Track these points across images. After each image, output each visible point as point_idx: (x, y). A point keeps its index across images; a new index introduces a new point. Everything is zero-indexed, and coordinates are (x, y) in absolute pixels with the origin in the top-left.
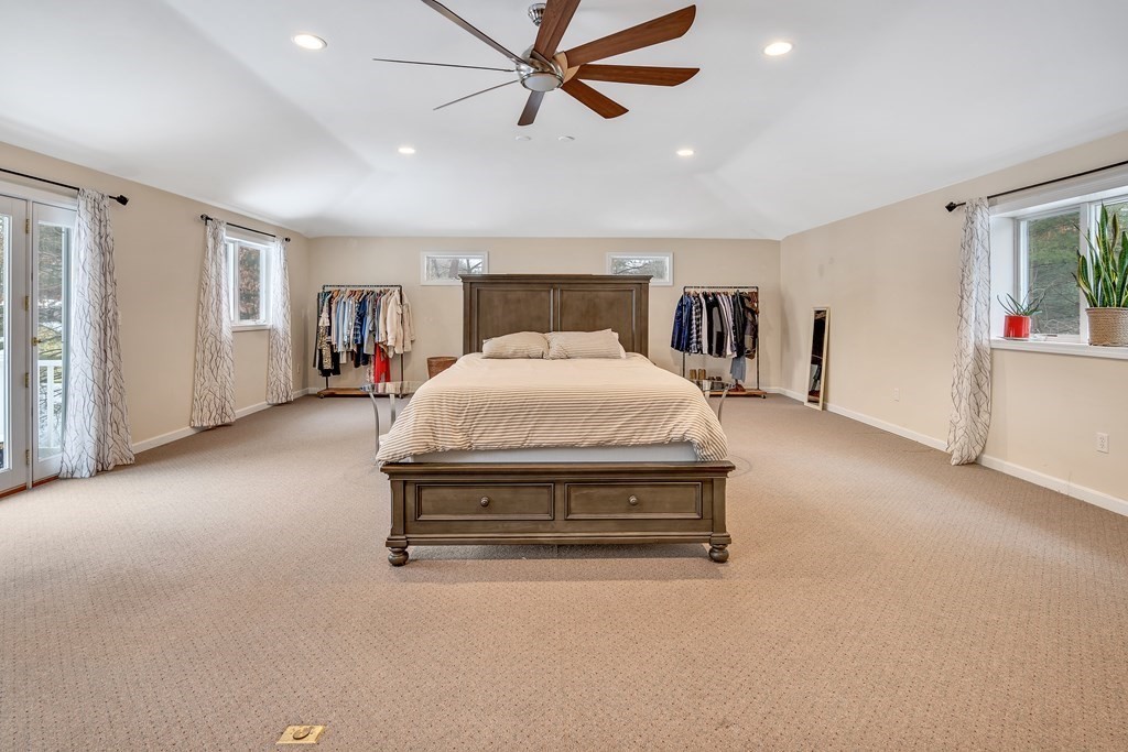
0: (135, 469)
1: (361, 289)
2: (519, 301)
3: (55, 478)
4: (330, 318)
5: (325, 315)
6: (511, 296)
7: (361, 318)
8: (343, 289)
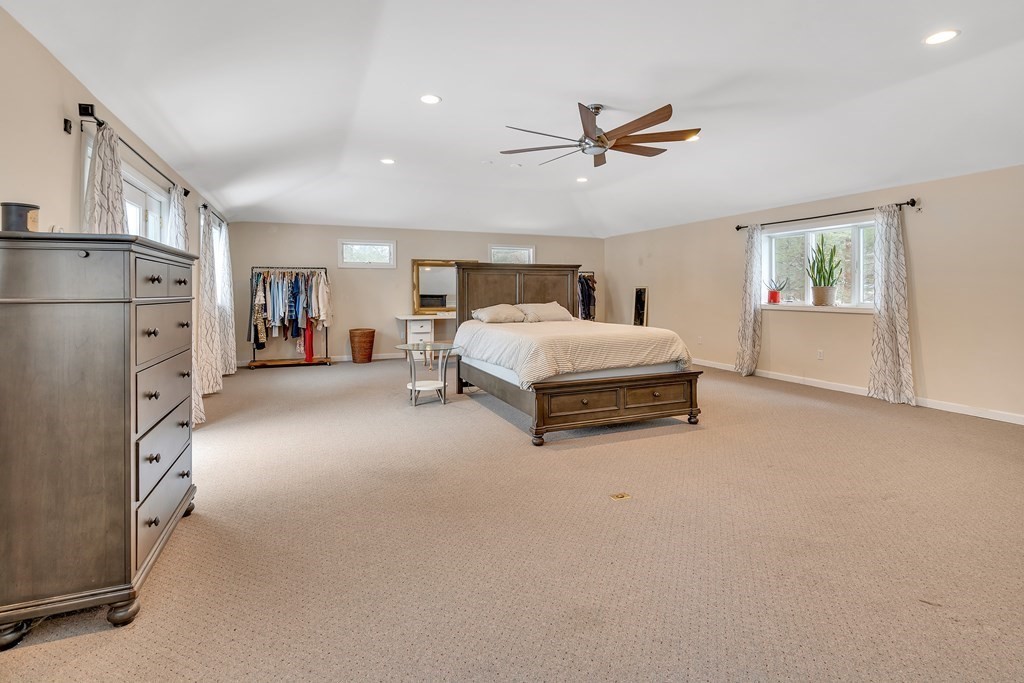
0: (207, 428)
1: (290, 270)
2: (496, 282)
4: (265, 297)
5: (260, 294)
6: (490, 278)
7: (294, 295)
8: (272, 271)
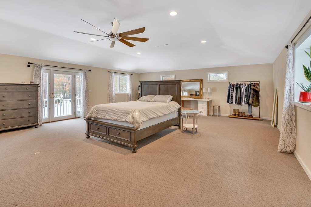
3: (79, 118)
